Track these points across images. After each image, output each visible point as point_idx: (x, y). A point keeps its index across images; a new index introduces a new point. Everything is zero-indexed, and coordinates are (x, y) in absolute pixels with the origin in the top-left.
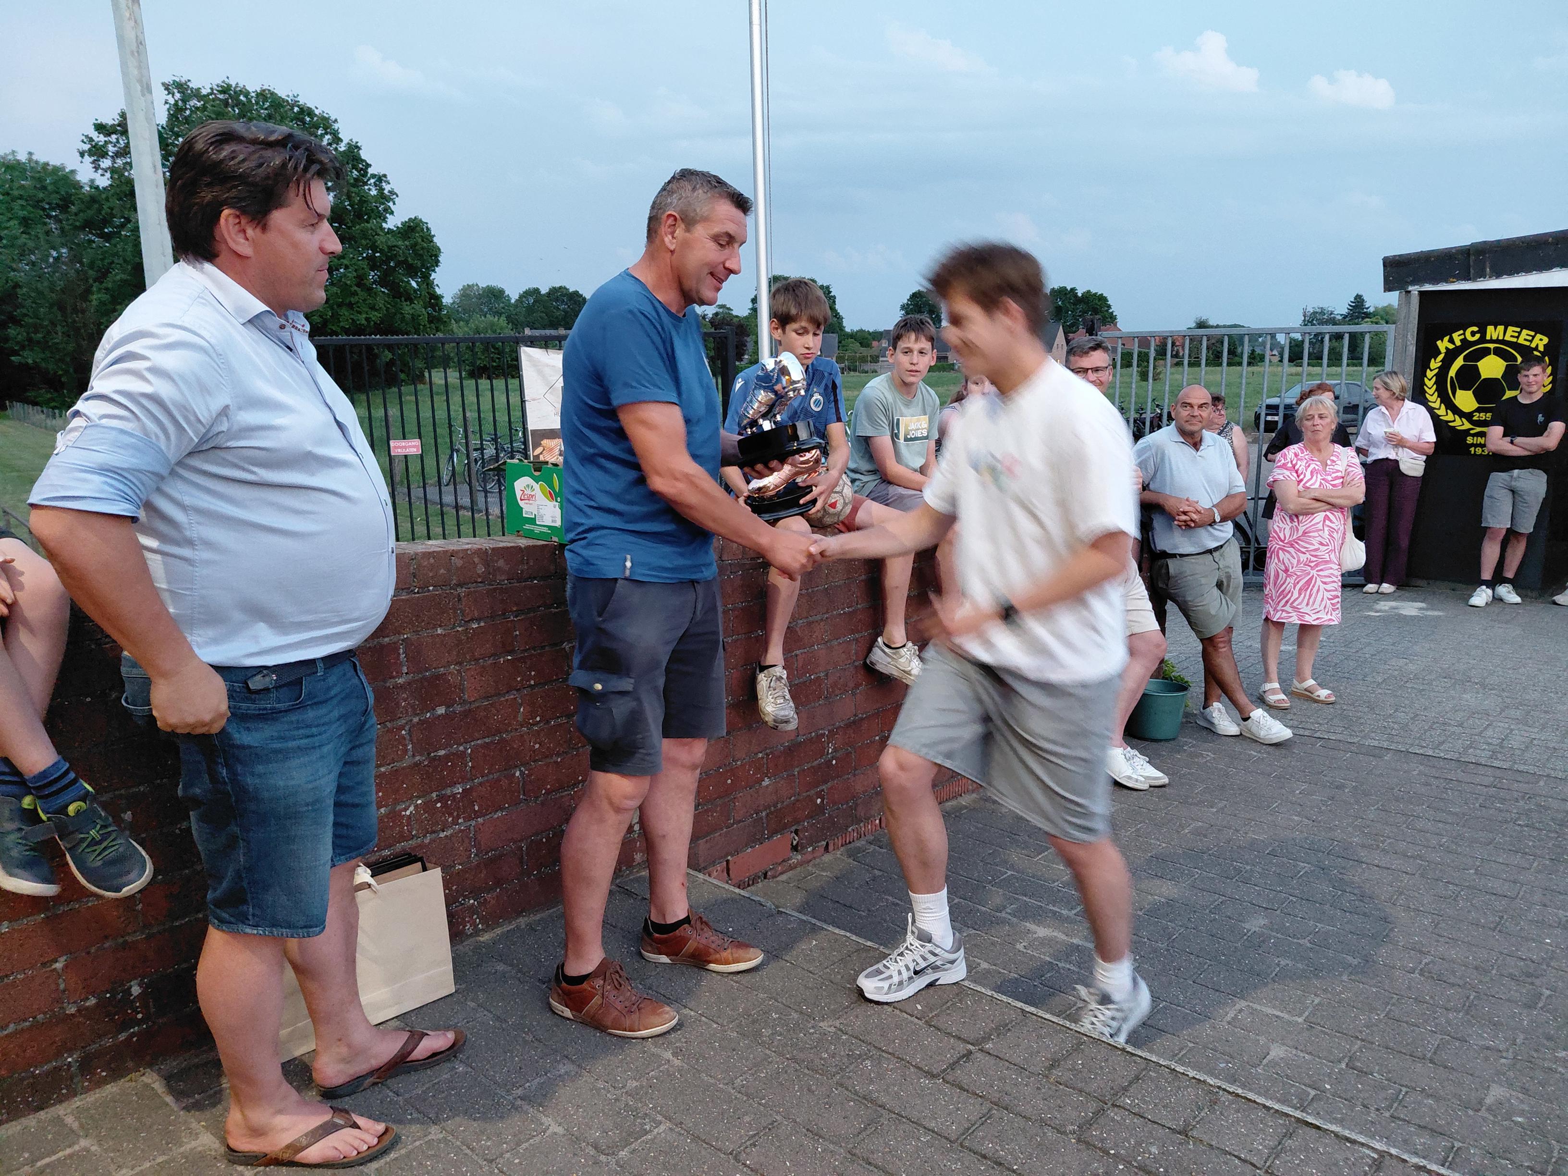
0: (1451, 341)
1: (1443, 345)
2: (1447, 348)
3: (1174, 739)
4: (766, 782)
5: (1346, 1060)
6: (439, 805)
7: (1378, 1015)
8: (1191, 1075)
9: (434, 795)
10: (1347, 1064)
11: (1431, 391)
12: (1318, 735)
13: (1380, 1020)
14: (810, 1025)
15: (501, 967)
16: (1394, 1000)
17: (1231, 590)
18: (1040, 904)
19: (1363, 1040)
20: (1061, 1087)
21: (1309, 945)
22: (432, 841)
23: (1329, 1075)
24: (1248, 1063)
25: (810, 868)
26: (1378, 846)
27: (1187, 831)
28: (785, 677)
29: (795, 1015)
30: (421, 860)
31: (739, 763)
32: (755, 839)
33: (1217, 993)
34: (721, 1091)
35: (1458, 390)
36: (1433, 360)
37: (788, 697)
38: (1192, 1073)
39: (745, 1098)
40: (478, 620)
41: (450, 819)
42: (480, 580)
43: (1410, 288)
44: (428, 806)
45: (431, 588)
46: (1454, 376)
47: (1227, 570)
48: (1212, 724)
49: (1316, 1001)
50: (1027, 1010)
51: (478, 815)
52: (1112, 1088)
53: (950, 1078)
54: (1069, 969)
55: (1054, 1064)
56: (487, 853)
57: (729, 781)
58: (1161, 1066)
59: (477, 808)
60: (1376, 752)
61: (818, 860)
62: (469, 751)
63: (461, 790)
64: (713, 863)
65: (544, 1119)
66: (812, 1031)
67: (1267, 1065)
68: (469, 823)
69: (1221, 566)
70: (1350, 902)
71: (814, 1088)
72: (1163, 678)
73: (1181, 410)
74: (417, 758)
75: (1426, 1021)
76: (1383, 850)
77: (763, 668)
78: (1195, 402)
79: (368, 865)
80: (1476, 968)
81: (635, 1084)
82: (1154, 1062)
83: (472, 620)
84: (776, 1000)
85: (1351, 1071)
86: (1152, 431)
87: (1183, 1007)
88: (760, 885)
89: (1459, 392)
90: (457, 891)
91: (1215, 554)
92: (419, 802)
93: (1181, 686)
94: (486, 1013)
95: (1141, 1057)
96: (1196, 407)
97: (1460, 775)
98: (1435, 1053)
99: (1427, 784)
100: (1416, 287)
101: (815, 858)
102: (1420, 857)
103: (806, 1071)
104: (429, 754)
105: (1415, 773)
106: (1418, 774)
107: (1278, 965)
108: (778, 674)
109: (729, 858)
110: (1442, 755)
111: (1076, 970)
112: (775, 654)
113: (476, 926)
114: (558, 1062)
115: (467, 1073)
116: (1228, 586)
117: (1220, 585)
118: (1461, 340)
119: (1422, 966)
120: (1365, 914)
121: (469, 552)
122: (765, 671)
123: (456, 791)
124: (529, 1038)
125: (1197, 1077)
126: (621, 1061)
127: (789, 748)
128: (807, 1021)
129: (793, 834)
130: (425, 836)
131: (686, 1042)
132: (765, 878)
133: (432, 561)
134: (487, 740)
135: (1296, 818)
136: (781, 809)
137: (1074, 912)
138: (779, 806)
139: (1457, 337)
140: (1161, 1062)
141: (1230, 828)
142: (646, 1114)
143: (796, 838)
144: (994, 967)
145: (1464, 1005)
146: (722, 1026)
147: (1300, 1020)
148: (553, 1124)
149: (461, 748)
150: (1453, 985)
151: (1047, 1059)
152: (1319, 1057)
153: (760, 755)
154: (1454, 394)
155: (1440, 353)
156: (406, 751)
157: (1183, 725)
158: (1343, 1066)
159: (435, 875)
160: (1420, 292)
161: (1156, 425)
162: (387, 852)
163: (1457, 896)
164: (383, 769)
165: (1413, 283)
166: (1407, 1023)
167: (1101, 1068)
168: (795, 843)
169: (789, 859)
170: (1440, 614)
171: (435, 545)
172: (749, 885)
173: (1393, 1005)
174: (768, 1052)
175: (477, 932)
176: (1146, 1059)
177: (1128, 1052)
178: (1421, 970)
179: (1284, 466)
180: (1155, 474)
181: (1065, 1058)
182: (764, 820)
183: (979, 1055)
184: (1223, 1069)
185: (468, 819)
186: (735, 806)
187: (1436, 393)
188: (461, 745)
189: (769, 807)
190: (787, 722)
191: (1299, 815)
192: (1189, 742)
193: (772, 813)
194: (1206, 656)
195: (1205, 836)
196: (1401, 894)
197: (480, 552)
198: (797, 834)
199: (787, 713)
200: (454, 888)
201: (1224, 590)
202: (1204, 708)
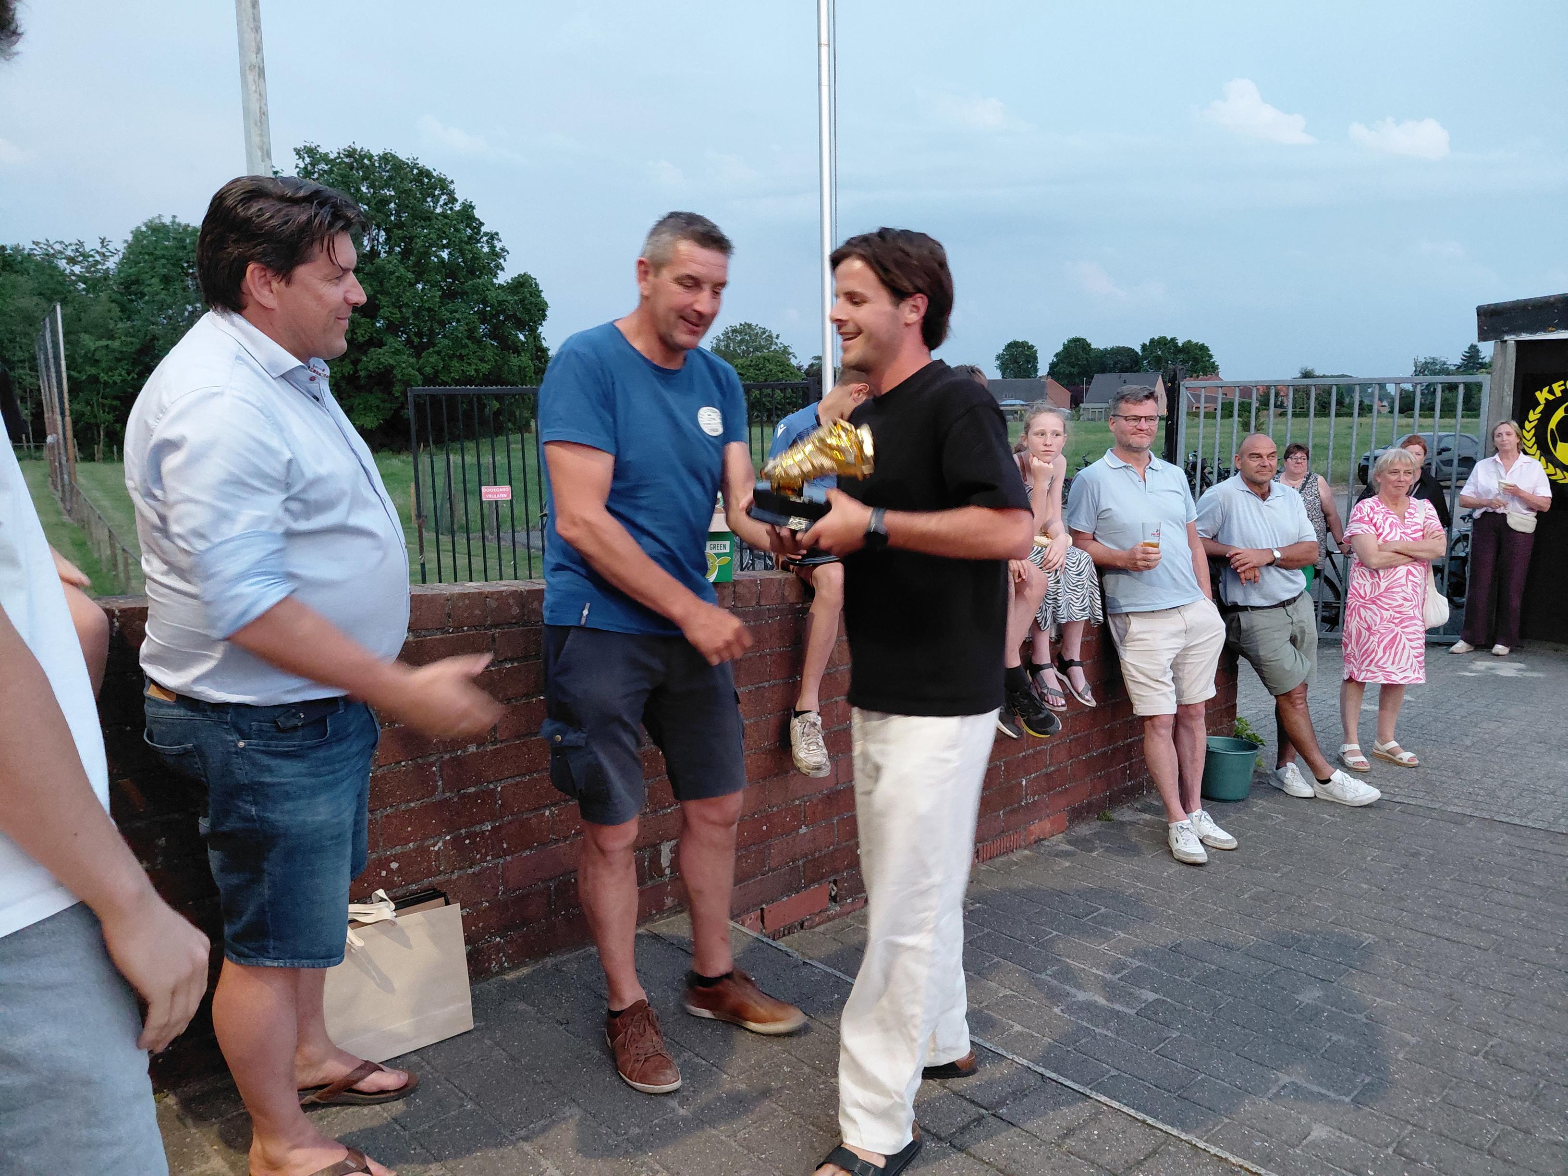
0: (1551, 391)
1: (1542, 396)
2: (1546, 399)
3: (1243, 800)
4: (803, 830)
5: (1394, 1145)
6: (467, 842)
7: (1433, 1098)
8: (1212, 1152)
9: (463, 831)
10: (1394, 1151)
11: (1530, 444)
12: (1398, 799)
13: (1434, 1104)
14: (820, 1081)
15: (522, 1006)
16: (1453, 1084)
17: (1305, 645)
18: (1082, 966)
19: (1414, 1125)
20: (1072, 1157)
21: (1364, 1020)
22: (459, 877)
23: (1374, 1161)
24: (1286, 1143)
25: (849, 920)
26: (1450, 919)
27: (1246, 896)
28: (819, 723)
29: (807, 1070)
30: (443, 895)
31: (775, 809)
32: (791, 888)
33: (1261, 1067)
34: (722, 1142)
35: (1559, 443)
36: (1531, 411)
37: (821, 743)
38: (1213, 1150)
39: (746, 1152)
40: (512, 660)
41: (478, 856)
42: (514, 621)
43: (1506, 338)
44: (457, 842)
45: (465, 628)
46: (1554, 428)
47: (1302, 624)
48: (1282, 783)
49: (1367, 1080)
50: (1047, 1075)
51: (506, 852)
52: (1126, 1162)
53: (956, 1142)
54: (1106, 1036)
55: (1070, 1132)
56: (514, 891)
57: (764, 828)
58: (1182, 1140)
59: (505, 846)
60: (1459, 820)
61: (857, 912)
62: (499, 789)
63: (489, 828)
64: (747, 911)
65: (543, 1162)
66: (822, 1086)
67: (1307, 1146)
68: (497, 861)
69: (1295, 621)
70: (1414, 976)
71: (816, 1145)
72: (1236, 736)
73: (1248, 460)
74: (448, 794)
75: (1486, 1108)
76: (1456, 923)
77: (798, 714)
78: (1264, 451)
79: (392, 899)
80: (1548, 1054)
81: (637, 1130)
82: (1175, 1136)
83: (506, 660)
84: (790, 1054)
85: (1398, 1157)
86: (1219, 481)
87: (1223, 1080)
88: (796, 935)
89: (1560, 444)
90: (483, 928)
91: (1289, 608)
92: (448, 838)
93: (1251, 744)
94: (501, 1051)
95: (1161, 1130)
96: (1265, 457)
97: (1548, 846)
98: (1494, 1144)
99: (1511, 854)
100: (1513, 337)
101: (854, 910)
102: (1496, 932)
103: (811, 1127)
104: (459, 791)
105: (1500, 842)
106: (1502, 844)
107: (1329, 1040)
108: (812, 720)
109: (764, 906)
110: (1530, 824)
111: (1113, 1036)
112: (810, 699)
113: (501, 965)
114: (564, 1105)
115: (474, 1111)
116: (1303, 641)
117: (1293, 640)
118: (1562, 391)
119: (1487, 1048)
120: (1429, 990)
121: (504, 594)
122: (800, 717)
123: (484, 828)
124: (539, 1079)
125: (1219, 1154)
126: (627, 1107)
127: (828, 797)
128: (818, 1076)
129: (832, 885)
130: (452, 872)
131: (694, 1092)
132: (802, 928)
133: (467, 601)
134: (518, 779)
135: (1364, 886)
136: (818, 858)
137: (1120, 975)
138: (817, 855)
139: (1558, 388)
140: (1182, 1137)
141: (1293, 894)
142: (644, 1162)
143: (835, 888)
144: (1028, 1030)
145: (1532, 1093)
146: (732, 1076)
147: (1347, 1100)
148: (551, 1167)
149: (491, 786)
150: (1521, 1071)
151: (1061, 1127)
152: (1365, 1141)
153: (797, 802)
154: (1555, 446)
155: (1539, 404)
156: (435, 787)
157: (1254, 787)
158: (1390, 1151)
159: (455, 910)
160: (1517, 342)
161: (1223, 475)
162: (414, 887)
163: (1533, 975)
164: (412, 805)
165: (1509, 332)
166: (1464, 1108)
167: (1118, 1139)
168: (833, 893)
169: (827, 910)
170: (1541, 675)
171: (474, 586)
172: (784, 935)
173: (1451, 1089)
174: (774, 1105)
175: (502, 971)
176: (1166, 1132)
177: (1148, 1125)
178: (1486, 1052)
179: (1361, 520)
180: (1223, 524)
181: (1081, 1127)
182: (802, 869)
183: (991, 1119)
184: (1258, 1147)
185: (496, 856)
186: (770, 853)
187: (1536, 446)
188: (491, 783)
189: (806, 855)
190: (818, 768)
191: (1368, 882)
192: (1260, 805)
193: (808, 861)
194: (1280, 714)
195: (1265, 902)
196: (1471, 969)
197: (514, 594)
198: (836, 885)
199: (819, 760)
200: (481, 925)
201: (1298, 645)
202: (1277, 768)
